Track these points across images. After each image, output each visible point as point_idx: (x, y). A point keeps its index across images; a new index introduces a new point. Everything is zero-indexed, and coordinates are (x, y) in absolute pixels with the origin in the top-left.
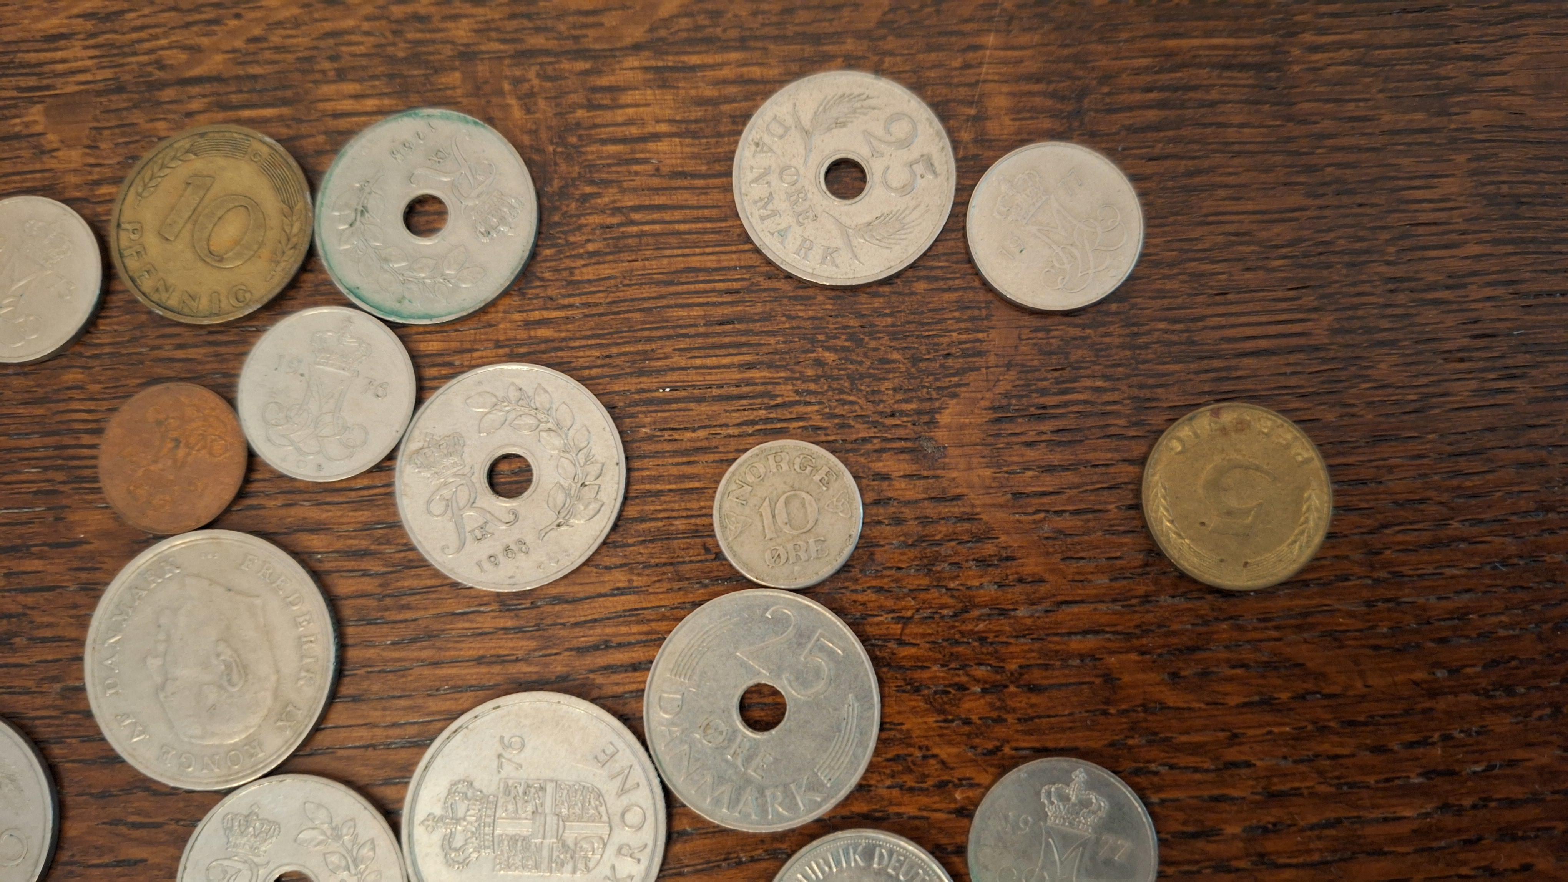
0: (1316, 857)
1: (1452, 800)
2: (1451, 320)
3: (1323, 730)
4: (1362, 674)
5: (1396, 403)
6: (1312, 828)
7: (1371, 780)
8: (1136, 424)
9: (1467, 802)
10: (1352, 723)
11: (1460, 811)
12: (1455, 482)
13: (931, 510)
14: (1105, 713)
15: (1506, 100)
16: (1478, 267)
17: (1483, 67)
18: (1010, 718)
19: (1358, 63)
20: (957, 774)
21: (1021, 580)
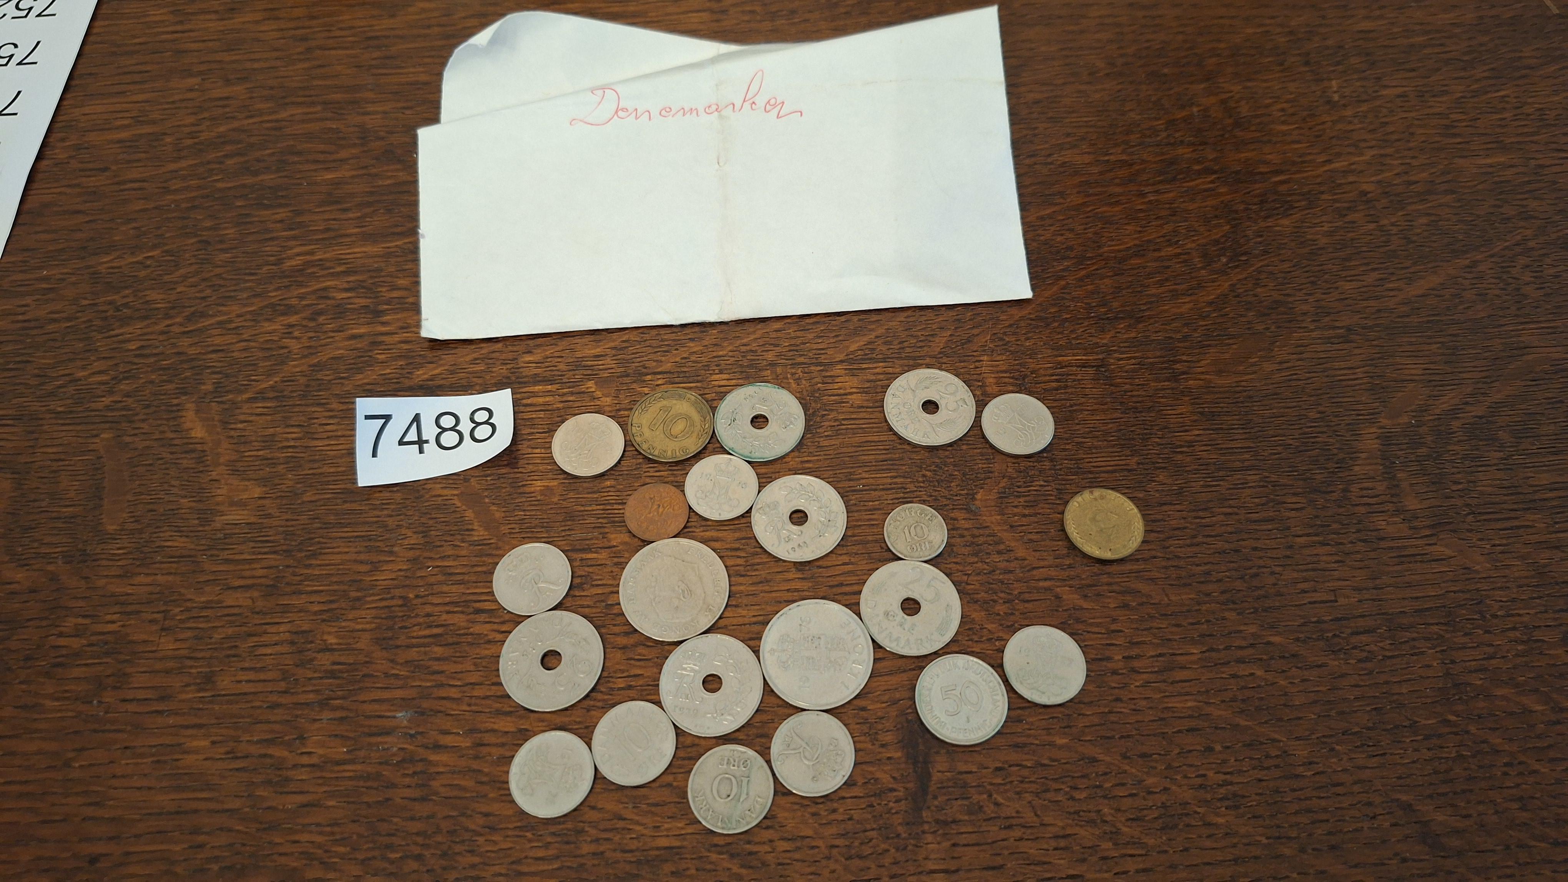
0: (1156, 669)
1: (1215, 646)
2: (1188, 459)
3: (1152, 617)
4: (1167, 595)
5: (1169, 490)
6: (1153, 657)
7: (1177, 637)
8: (1060, 499)
9: (1221, 647)
10: (1166, 615)
11: (1218, 650)
12: (1198, 520)
13: (976, 532)
14: (1057, 610)
15: (1203, 377)
16: (1198, 438)
17: (1192, 365)
18: (1017, 613)
19: (1138, 364)
20: (996, 635)
21: (1016, 559)
